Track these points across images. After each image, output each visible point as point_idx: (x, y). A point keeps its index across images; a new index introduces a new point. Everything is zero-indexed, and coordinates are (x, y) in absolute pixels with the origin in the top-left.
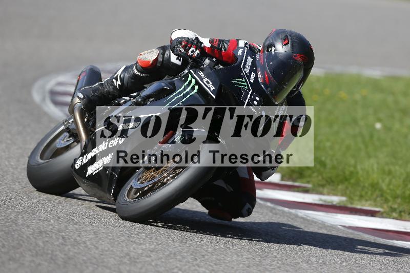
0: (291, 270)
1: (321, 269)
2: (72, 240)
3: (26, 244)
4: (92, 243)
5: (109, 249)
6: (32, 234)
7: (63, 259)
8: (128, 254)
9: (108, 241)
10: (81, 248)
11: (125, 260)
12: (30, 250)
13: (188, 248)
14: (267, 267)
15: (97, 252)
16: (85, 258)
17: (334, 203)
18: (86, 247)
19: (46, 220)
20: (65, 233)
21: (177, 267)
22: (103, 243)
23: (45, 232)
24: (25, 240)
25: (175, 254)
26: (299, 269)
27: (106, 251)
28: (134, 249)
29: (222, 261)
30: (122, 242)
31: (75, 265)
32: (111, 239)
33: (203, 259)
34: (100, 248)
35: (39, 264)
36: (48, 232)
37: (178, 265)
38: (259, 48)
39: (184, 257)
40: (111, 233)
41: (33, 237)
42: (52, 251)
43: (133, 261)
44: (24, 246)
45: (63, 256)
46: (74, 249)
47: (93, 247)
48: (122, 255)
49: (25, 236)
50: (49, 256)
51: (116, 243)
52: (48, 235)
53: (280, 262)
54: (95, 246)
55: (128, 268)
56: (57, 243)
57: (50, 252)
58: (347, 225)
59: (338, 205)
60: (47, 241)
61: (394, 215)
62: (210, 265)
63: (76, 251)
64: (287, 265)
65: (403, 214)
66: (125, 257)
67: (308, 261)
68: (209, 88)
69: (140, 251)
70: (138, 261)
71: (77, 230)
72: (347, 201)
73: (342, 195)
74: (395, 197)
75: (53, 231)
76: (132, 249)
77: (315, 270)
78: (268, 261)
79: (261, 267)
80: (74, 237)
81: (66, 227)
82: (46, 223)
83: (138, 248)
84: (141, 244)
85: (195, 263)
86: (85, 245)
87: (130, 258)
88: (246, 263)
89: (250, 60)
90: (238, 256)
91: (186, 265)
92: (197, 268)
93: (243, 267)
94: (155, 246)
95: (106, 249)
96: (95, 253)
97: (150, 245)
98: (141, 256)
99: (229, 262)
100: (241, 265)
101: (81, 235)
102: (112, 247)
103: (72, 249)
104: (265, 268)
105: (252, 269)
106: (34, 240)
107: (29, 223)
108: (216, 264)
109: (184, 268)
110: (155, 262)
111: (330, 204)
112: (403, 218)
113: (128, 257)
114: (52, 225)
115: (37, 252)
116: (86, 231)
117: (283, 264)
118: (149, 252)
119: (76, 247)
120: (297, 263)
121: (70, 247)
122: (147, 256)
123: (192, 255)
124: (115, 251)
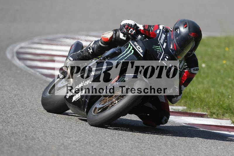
0: (156, 150)
1: (173, 148)
2: (31, 137)
3: (5, 140)
4: (42, 138)
5: (52, 141)
6: (8, 134)
7: (26, 148)
8: (63, 144)
9: (51, 136)
10: (36, 141)
11: (62, 147)
12: (7, 144)
13: (97, 139)
14: (143, 148)
15: (45, 143)
16: (38, 147)
17: (180, 110)
18: (39, 140)
19: (16, 126)
20: (27, 133)
21: (91, 150)
22: (49, 138)
23: (15, 133)
24: (4, 138)
25: (90, 143)
26: (161, 149)
27: (51, 142)
28: (66, 141)
29: (116, 146)
30: (59, 137)
31: (33, 151)
32: (53, 136)
33: (106, 145)
34: (47, 141)
35: (13, 152)
36: (17, 133)
37: (92, 149)
38: (171, 29)
39: (95, 145)
40: (53, 132)
41: (9, 136)
42: (20, 144)
43: (66, 148)
44: (3, 141)
45: (26, 146)
46: (32, 142)
47: (43, 140)
48: (59, 144)
49: (4, 136)
50: (18, 147)
51: (56, 138)
52: (17, 135)
53: (149, 145)
54: (44, 140)
55: (63, 152)
56: (23, 139)
57: (18, 144)
58: (187, 123)
59: (182, 111)
60: (17, 138)
61: (214, 116)
62: (110, 149)
63: (33, 143)
64: (154, 147)
65: (219, 115)
66: (61, 146)
67: (165, 144)
68: (140, 51)
69: (70, 142)
70: (69, 147)
71: (33, 131)
72: (187, 109)
73: (184, 106)
74: (214, 106)
75: (20, 132)
76: (65, 141)
77: (170, 149)
78: (143, 145)
79: (139, 148)
80: (32, 135)
81: (27, 129)
82: (16, 127)
83: (68, 140)
84: (70, 138)
85: (101, 147)
86: (38, 139)
87: (64, 146)
88: (131, 146)
89: (164, 36)
90: (126, 142)
91: (96, 149)
92: (103, 150)
93: (128, 149)
94: (78, 139)
95: (51, 141)
96: (44, 144)
97: (75, 138)
98: (71, 145)
99: (121, 146)
100: (128, 148)
101: (36, 134)
102: (54, 140)
103: (31, 142)
104: (141, 149)
105: (134, 150)
106: (9, 138)
107: (6, 128)
108: (113, 148)
109: (95, 151)
110: (78, 148)
111: (177, 111)
112: (219, 118)
113: (63, 146)
114: (19, 129)
115: (11, 145)
116: (39, 131)
117: (151, 146)
118: (75, 142)
119: (33, 141)
120: (160, 145)
121: (29, 141)
122: (74, 145)
123: (99, 143)
124: (55, 142)
